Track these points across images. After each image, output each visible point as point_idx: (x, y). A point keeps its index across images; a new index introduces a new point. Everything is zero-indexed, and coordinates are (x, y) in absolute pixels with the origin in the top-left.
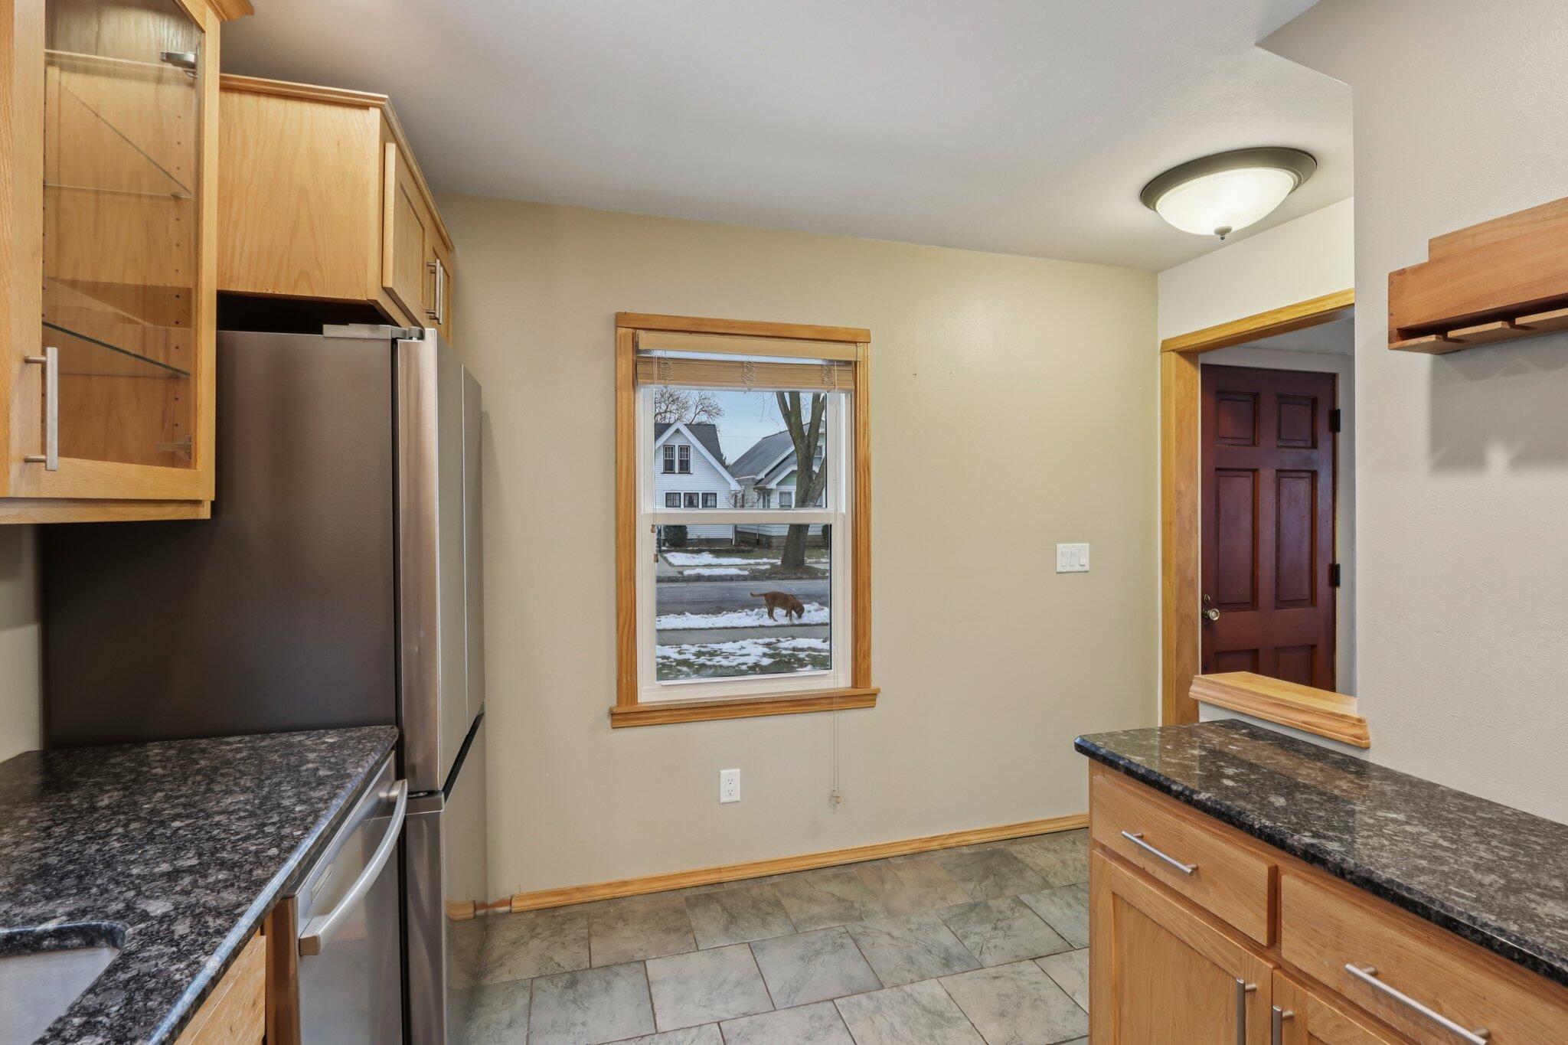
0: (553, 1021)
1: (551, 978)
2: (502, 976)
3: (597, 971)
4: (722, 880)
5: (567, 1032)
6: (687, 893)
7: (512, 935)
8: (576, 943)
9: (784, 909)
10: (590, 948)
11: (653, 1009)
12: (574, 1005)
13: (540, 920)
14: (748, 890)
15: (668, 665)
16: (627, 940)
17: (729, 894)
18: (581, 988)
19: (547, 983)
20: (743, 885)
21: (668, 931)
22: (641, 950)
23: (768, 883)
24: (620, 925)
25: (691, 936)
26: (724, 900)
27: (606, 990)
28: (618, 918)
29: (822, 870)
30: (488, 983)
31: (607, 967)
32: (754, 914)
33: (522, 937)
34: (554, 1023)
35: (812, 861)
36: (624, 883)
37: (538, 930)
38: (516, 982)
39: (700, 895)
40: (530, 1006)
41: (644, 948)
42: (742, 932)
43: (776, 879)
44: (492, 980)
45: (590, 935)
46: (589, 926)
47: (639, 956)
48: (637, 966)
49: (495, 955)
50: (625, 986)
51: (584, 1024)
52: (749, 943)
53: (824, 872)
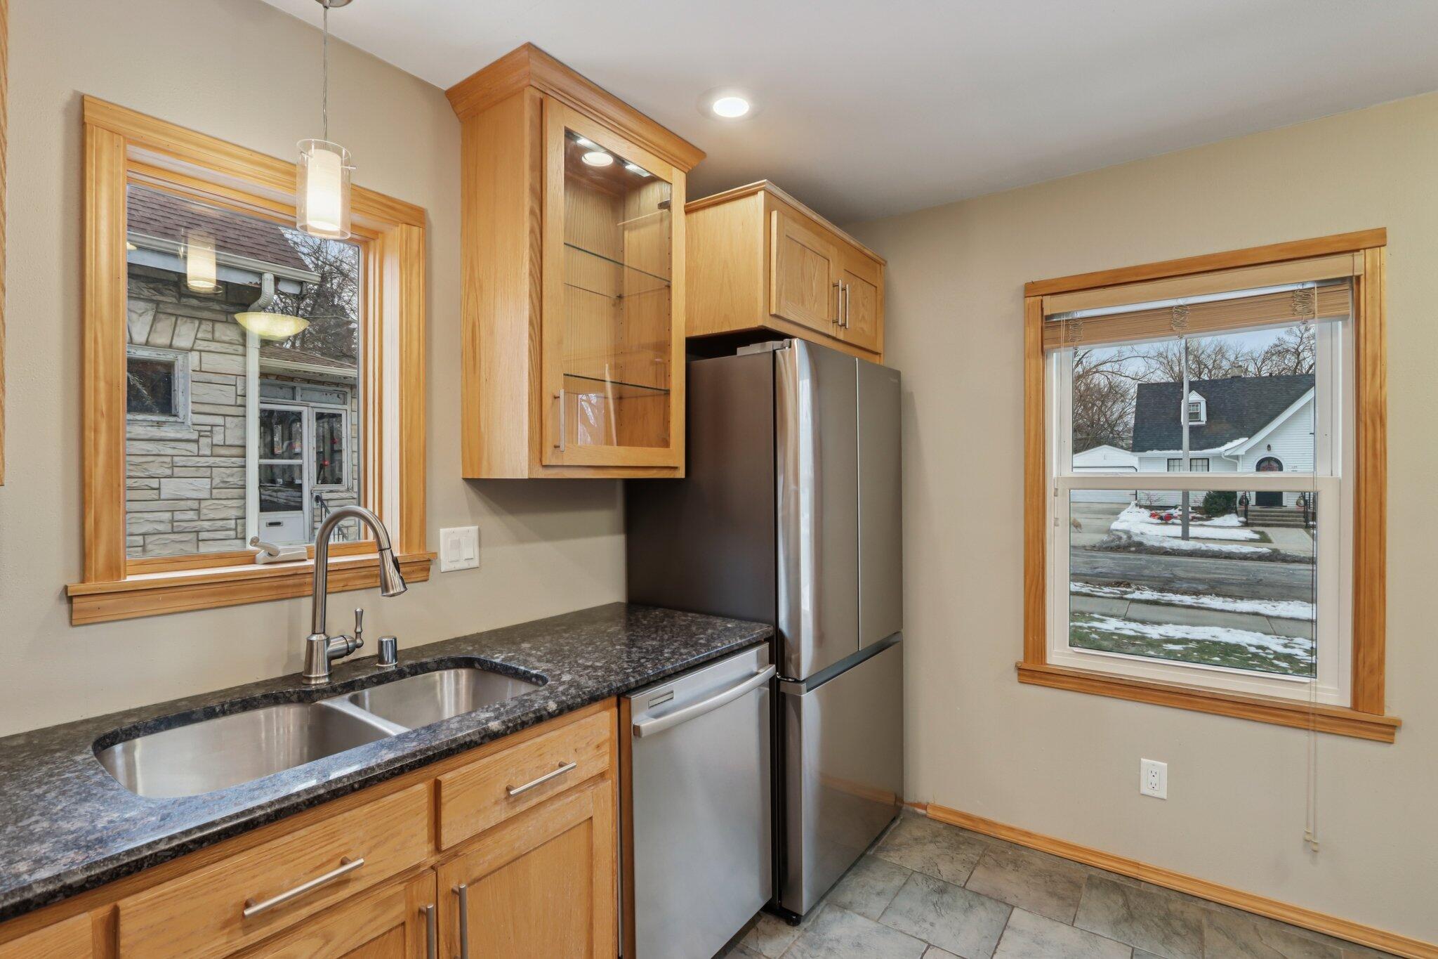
0: (910, 909)
1: (928, 878)
2: (894, 858)
3: (967, 893)
4: (1140, 877)
5: (916, 923)
6: (1093, 872)
7: (918, 833)
8: (963, 863)
9: (1202, 940)
10: (972, 873)
11: (996, 947)
12: (933, 907)
13: (945, 833)
14: (1167, 900)
15: (1262, 657)
16: (1009, 882)
17: (1140, 894)
18: (946, 898)
19: (922, 880)
20: (1164, 894)
21: (1052, 894)
22: (1017, 897)
23: (1199, 905)
24: (1010, 867)
25: (1072, 910)
26: (1132, 897)
27: (966, 911)
28: (1011, 862)
29: (1287, 927)
30: (881, 857)
31: (978, 894)
32: (1159, 926)
33: (924, 838)
34: (910, 911)
35: (1273, 909)
36: (1028, 834)
37: (939, 839)
38: (900, 868)
39: (1107, 880)
40: (901, 889)
41: (1020, 897)
42: (1133, 936)
43: (1212, 907)
44: (885, 857)
45: (978, 862)
46: (983, 855)
47: (1013, 901)
48: (1004, 907)
49: (897, 841)
50: (983, 917)
51: (932, 924)
52: (1133, 949)
53: (1286, 930)
